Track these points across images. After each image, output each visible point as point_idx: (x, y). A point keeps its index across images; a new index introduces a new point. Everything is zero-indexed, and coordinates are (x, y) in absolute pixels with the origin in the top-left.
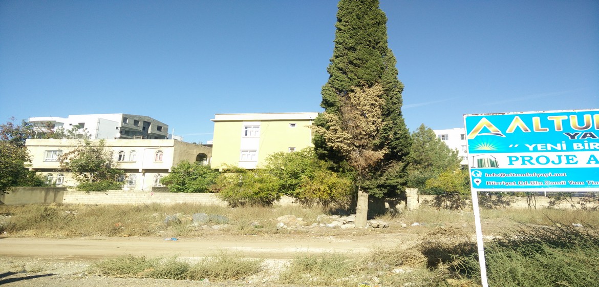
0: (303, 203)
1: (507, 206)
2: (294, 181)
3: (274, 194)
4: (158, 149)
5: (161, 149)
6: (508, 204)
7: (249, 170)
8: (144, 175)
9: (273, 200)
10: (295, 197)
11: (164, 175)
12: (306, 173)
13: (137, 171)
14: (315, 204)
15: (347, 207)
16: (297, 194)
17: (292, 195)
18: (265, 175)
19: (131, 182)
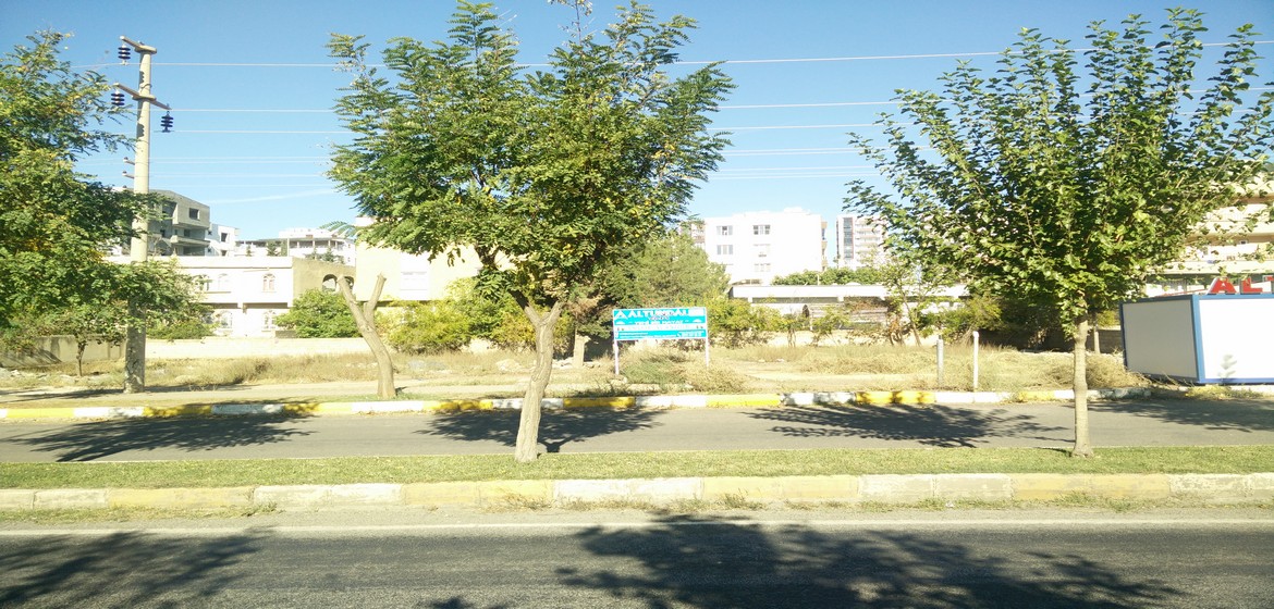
0: (503, 347)
1: (764, 345)
2: (490, 318)
3: (463, 337)
4: (265, 273)
5: (271, 271)
6: (765, 342)
7: (421, 302)
8: (244, 311)
9: (460, 345)
10: (492, 340)
11: (279, 312)
12: (506, 308)
13: (234, 306)
14: (520, 349)
15: (563, 351)
16: (496, 336)
17: (487, 337)
18: (447, 309)
19: (224, 324)
